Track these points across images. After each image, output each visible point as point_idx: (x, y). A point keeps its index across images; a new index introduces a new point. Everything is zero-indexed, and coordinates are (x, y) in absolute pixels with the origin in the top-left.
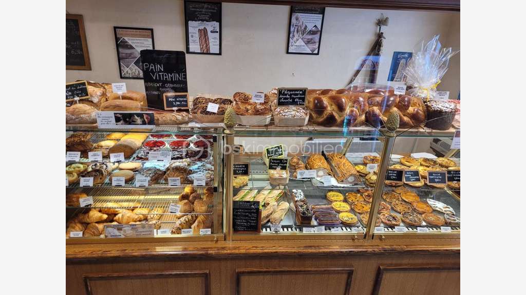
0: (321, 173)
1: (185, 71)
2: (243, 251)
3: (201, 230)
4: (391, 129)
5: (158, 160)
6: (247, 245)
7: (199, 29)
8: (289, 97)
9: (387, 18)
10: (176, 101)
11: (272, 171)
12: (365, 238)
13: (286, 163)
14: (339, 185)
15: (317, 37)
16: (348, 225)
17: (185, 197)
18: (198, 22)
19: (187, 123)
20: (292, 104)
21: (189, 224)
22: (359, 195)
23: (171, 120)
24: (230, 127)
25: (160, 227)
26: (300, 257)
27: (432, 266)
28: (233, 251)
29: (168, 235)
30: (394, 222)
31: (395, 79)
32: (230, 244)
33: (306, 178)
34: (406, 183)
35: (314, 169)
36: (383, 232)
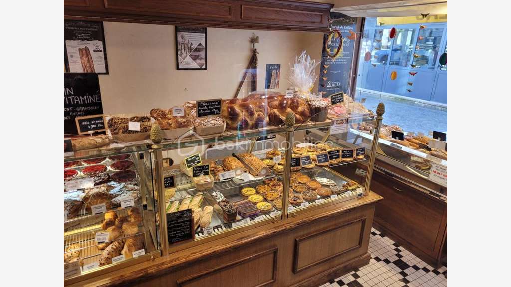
0: (238, 172)
1: (99, 93)
2: (183, 260)
3: (133, 253)
4: (290, 125)
5: (78, 190)
6: (185, 254)
7: (79, 49)
8: (206, 108)
9: (258, 37)
10: (91, 124)
11: (196, 179)
12: (282, 218)
13: (208, 169)
14: (256, 179)
15: (202, 54)
16: (267, 212)
17: (109, 224)
18: (77, 41)
19: (108, 145)
20: (210, 114)
21: (118, 251)
22: (266, 186)
23: (90, 144)
24: (157, 142)
25: (83, 263)
26: (236, 249)
27: (330, 228)
28: (173, 263)
29: (97, 268)
30: (299, 201)
31: (271, 87)
32: (167, 258)
33: (228, 179)
34: (303, 166)
35: (232, 169)
36: (293, 210)
